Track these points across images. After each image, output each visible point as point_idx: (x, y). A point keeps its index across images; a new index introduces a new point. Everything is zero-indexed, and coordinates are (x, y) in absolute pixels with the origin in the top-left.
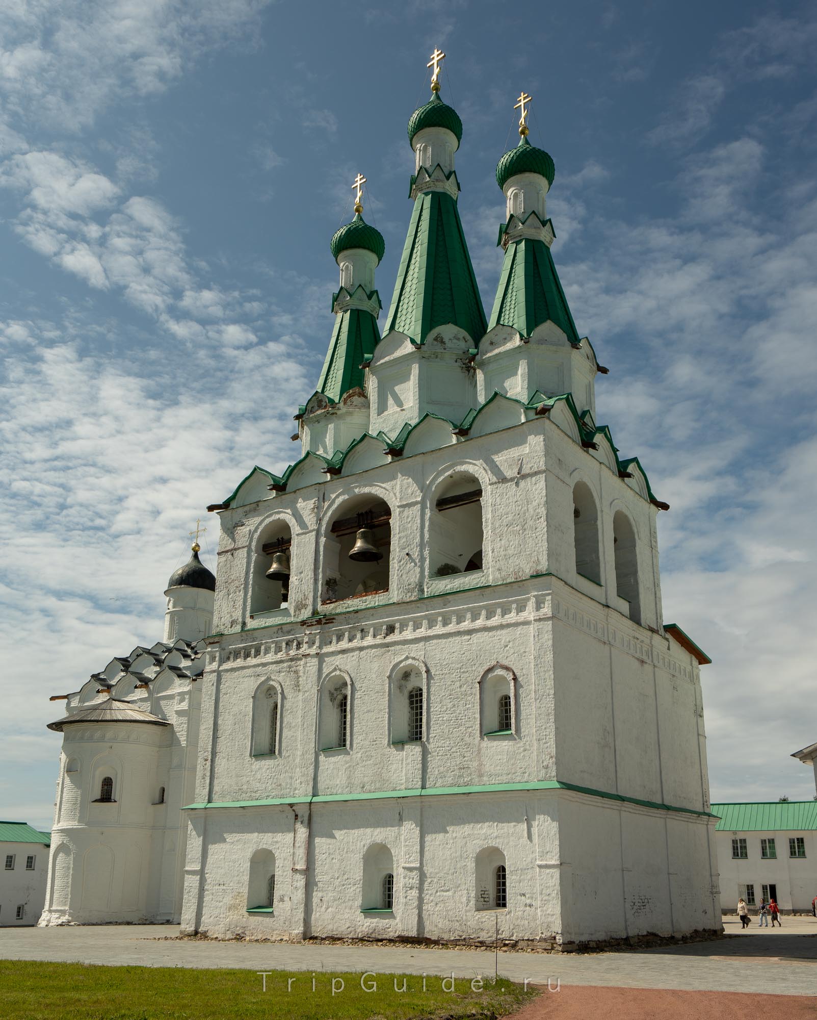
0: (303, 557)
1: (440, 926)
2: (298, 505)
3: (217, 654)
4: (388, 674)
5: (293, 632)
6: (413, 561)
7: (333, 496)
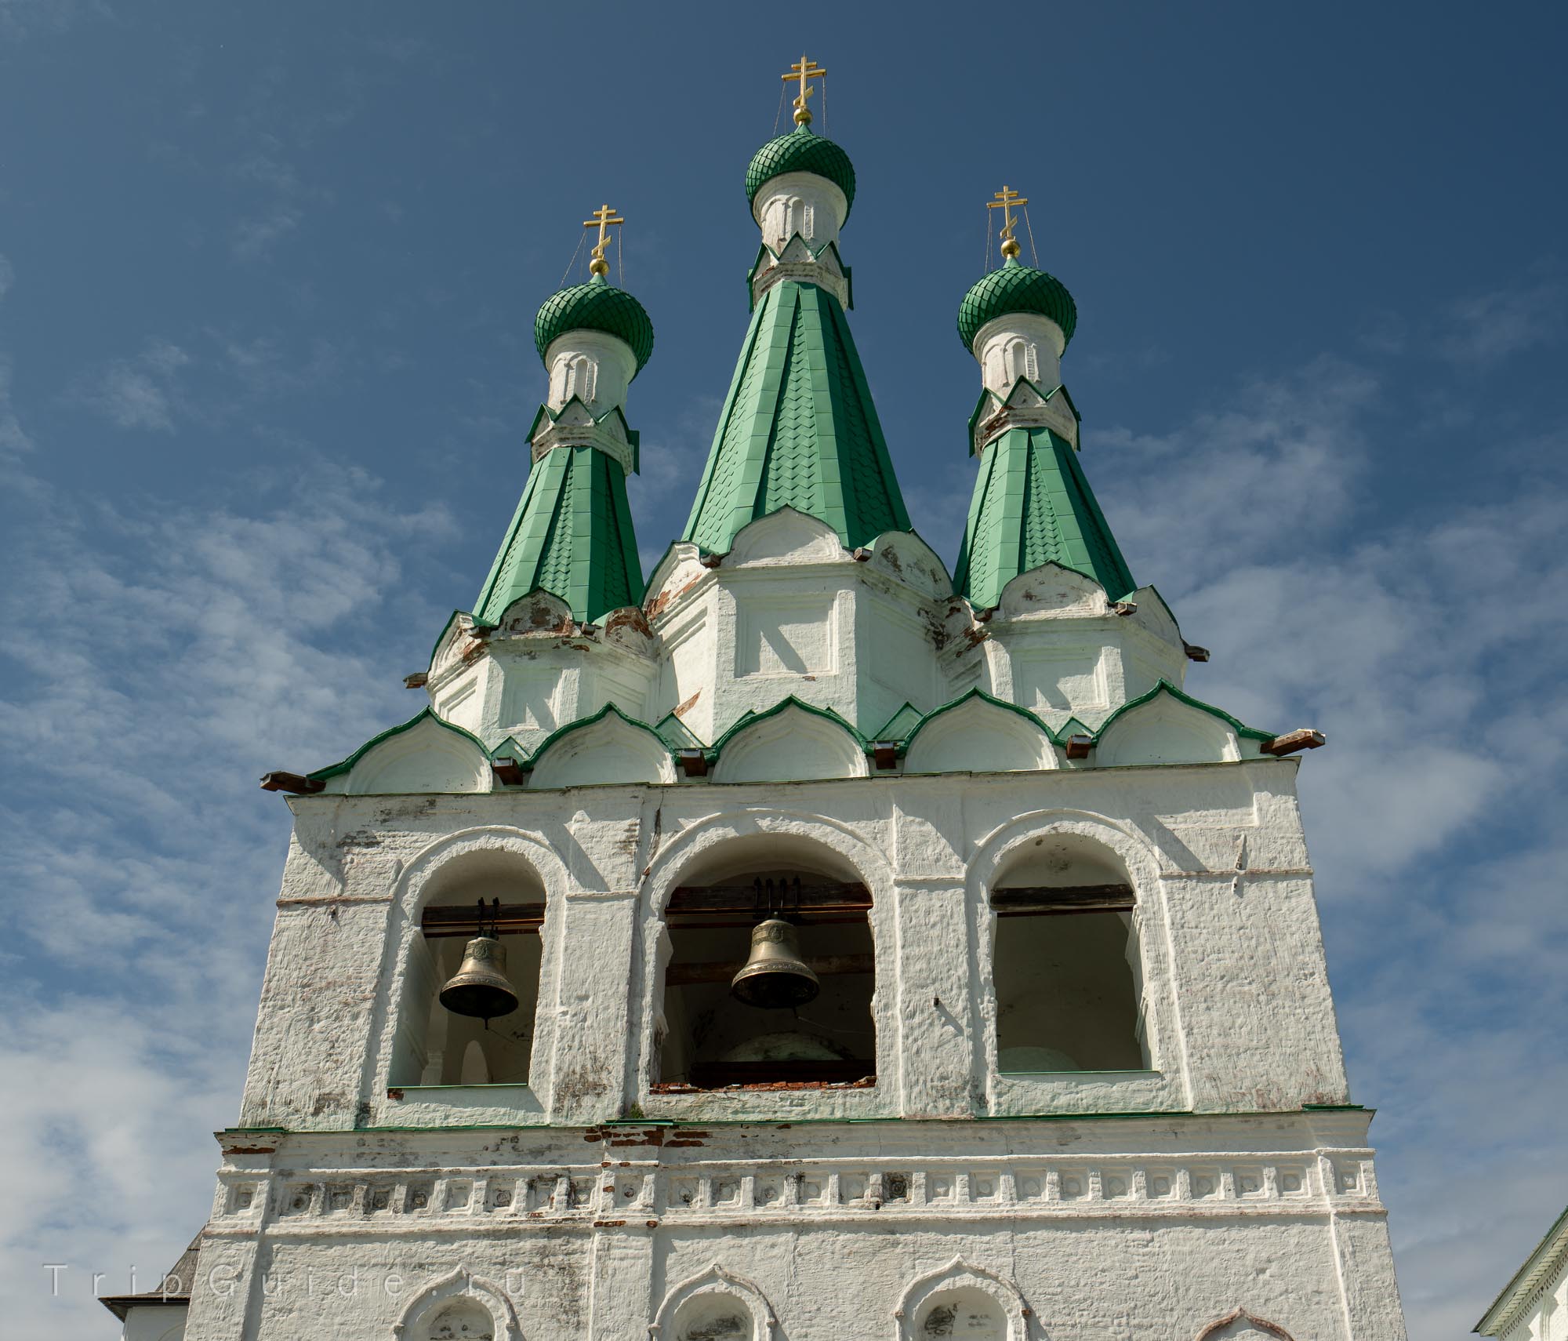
0: (591, 957)
2: (573, 827)
3: (263, 1187)
4: (898, 1307)
5: (555, 1154)
6: (950, 1020)
7: (690, 825)
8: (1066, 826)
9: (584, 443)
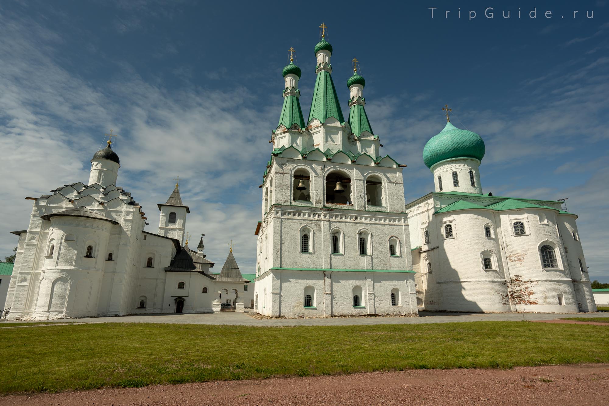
1: (381, 311)
2: (314, 166)
3: (280, 212)
4: (358, 232)
5: (316, 210)
6: (362, 198)
7: (329, 167)
8: (375, 174)
9: (294, 95)
